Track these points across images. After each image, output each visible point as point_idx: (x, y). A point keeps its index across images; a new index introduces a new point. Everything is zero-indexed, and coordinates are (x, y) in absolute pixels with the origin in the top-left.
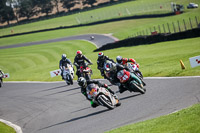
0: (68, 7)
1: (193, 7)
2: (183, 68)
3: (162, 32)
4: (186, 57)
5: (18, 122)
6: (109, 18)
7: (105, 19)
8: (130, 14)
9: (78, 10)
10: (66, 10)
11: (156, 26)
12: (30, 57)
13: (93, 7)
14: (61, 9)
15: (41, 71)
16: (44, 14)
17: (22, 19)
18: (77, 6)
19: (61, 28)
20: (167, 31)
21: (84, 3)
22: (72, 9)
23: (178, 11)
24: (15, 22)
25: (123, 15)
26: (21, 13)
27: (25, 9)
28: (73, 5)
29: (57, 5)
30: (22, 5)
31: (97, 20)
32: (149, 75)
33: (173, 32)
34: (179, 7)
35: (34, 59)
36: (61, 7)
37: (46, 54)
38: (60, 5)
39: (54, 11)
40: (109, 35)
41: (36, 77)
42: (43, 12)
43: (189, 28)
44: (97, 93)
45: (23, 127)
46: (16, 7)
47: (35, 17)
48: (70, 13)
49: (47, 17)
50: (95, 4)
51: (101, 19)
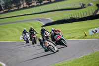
0: (29, 4)
1: (90, 5)
2: (86, 35)
3: (75, 17)
4: (87, 30)
5: (4, 62)
6: (49, 10)
7: (47, 10)
8: (59, 8)
9: (33, 6)
10: (28, 6)
11: (72, 14)
12: (10, 30)
13: (41, 5)
14: (25, 6)
15: (15, 36)
16: (17, 8)
17: (6, 10)
18: (33, 4)
19: (25, 15)
20: (78, 17)
21: (37, 3)
22: (30, 5)
23: (83, 7)
24: (2, 12)
25: (56, 9)
26: (6, 7)
27: (7, 5)
28: (31, 4)
29: (23, 4)
30: (6, 3)
31: (43, 11)
32: (69, 39)
33: (80, 17)
34: (84, 5)
35: (12, 30)
36: (25, 5)
37: (18, 28)
38: (25, 3)
39: (22, 6)
40: (49, 18)
41: (13, 39)
42: (16, 7)
43: (88, 15)
44: (48, 45)
45: (6, 64)
46: (3, 4)
47: (12, 9)
48: (30, 7)
49: (18, 10)
50: (42, 3)
51: (45, 11)
